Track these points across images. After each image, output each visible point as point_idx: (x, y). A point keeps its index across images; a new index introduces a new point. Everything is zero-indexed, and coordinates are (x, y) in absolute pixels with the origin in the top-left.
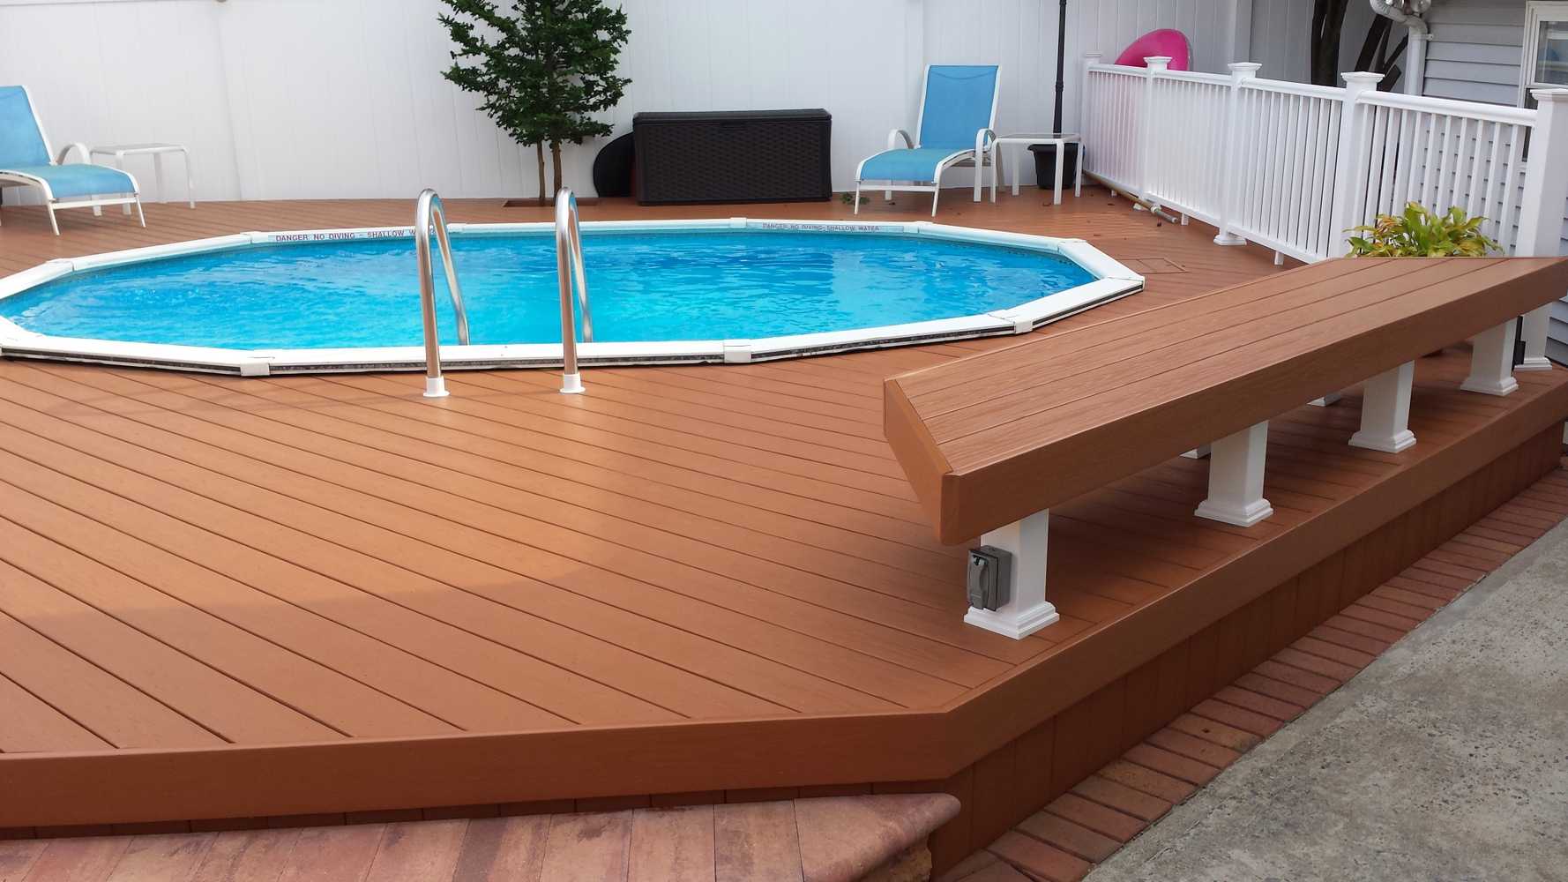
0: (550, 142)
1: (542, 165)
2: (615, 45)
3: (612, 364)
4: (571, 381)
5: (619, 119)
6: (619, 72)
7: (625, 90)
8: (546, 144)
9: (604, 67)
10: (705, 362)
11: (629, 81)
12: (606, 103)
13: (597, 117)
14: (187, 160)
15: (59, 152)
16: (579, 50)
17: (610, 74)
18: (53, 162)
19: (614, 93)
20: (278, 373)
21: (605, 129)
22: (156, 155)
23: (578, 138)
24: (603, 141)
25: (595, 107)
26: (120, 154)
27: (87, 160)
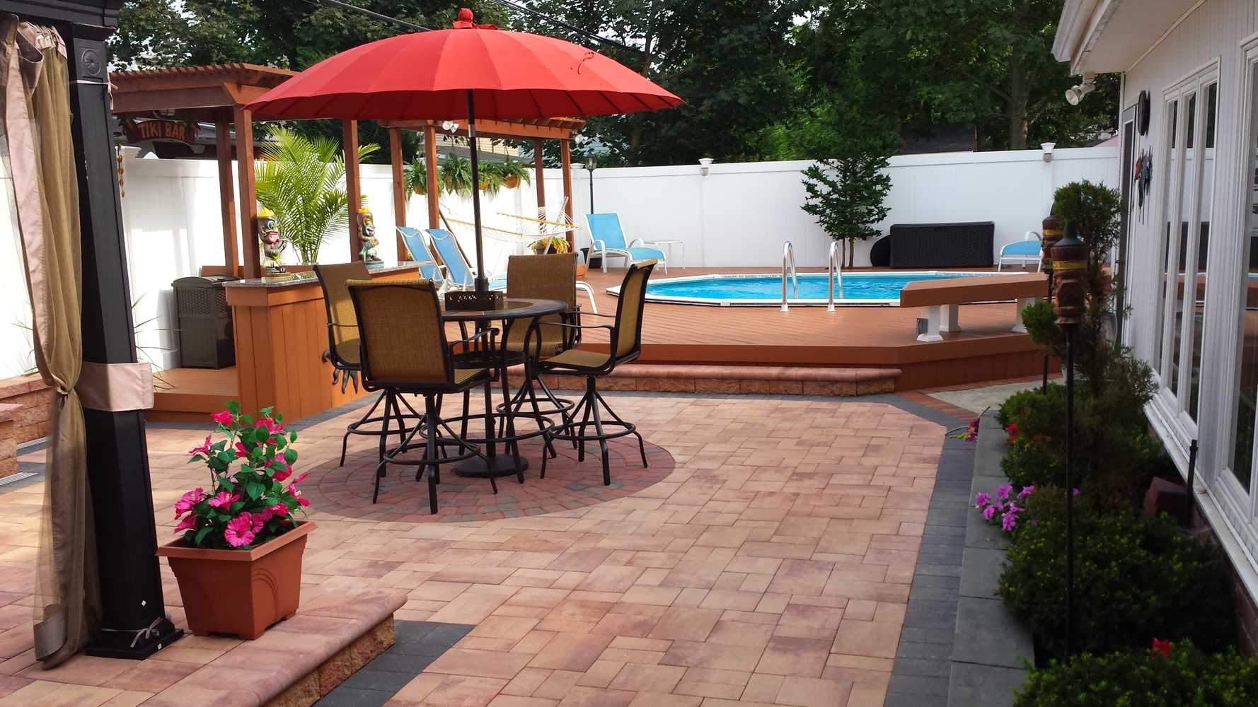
0: (849, 238)
1: (844, 249)
2: (884, 192)
3: (848, 306)
4: (831, 308)
5: (884, 227)
6: (884, 205)
7: (888, 213)
8: (847, 240)
9: (877, 202)
10: (883, 306)
11: (890, 209)
12: (878, 220)
13: (875, 227)
14: (684, 248)
15: (630, 242)
16: (866, 195)
17: (880, 205)
18: (627, 247)
19: (882, 214)
20: (733, 306)
21: (878, 233)
22: (670, 244)
23: (864, 237)
24: (876, 239)
25: (873, 222)
26: (657, 243)
27: (643, 245)
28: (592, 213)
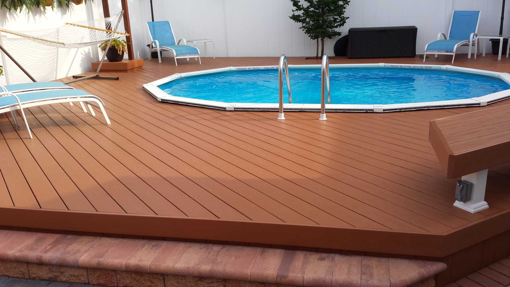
0: (321, 38)
1: (318, 46)
2: (345, 6)
3: (336, 111)
4: (323, 116)
5: (344, 30)
6: (345, 15)
7: (347, 21)
8: (320, 39)
9: (341, 13)
10: (367, 111)
11: (348, 18)
12: (340, 25)
13: (337, 30)
14: (214, 45)
15: (178, 41)
16: (332, 8)
17: (342, 15)
18: (176, 44)
19: (343, 22)
20: (236, 110)
21: (339, 34)
22: (205, 43)
23: (330, 37)
24: (338, 38)
25: (336, 27)
26: (195, 42)
27: (185, 44)
28: (153, 20)
